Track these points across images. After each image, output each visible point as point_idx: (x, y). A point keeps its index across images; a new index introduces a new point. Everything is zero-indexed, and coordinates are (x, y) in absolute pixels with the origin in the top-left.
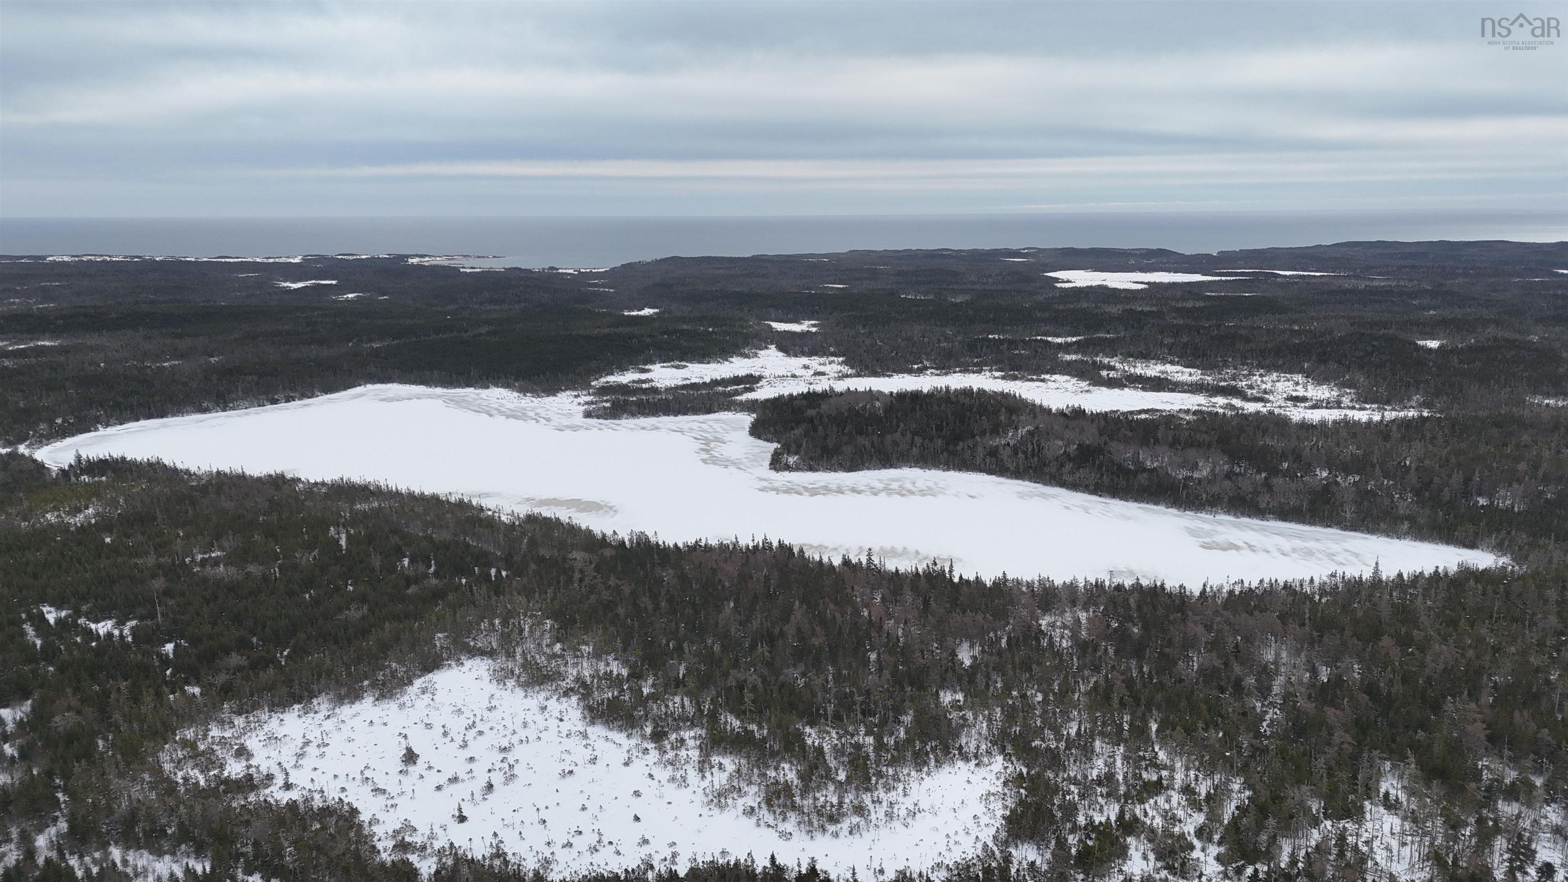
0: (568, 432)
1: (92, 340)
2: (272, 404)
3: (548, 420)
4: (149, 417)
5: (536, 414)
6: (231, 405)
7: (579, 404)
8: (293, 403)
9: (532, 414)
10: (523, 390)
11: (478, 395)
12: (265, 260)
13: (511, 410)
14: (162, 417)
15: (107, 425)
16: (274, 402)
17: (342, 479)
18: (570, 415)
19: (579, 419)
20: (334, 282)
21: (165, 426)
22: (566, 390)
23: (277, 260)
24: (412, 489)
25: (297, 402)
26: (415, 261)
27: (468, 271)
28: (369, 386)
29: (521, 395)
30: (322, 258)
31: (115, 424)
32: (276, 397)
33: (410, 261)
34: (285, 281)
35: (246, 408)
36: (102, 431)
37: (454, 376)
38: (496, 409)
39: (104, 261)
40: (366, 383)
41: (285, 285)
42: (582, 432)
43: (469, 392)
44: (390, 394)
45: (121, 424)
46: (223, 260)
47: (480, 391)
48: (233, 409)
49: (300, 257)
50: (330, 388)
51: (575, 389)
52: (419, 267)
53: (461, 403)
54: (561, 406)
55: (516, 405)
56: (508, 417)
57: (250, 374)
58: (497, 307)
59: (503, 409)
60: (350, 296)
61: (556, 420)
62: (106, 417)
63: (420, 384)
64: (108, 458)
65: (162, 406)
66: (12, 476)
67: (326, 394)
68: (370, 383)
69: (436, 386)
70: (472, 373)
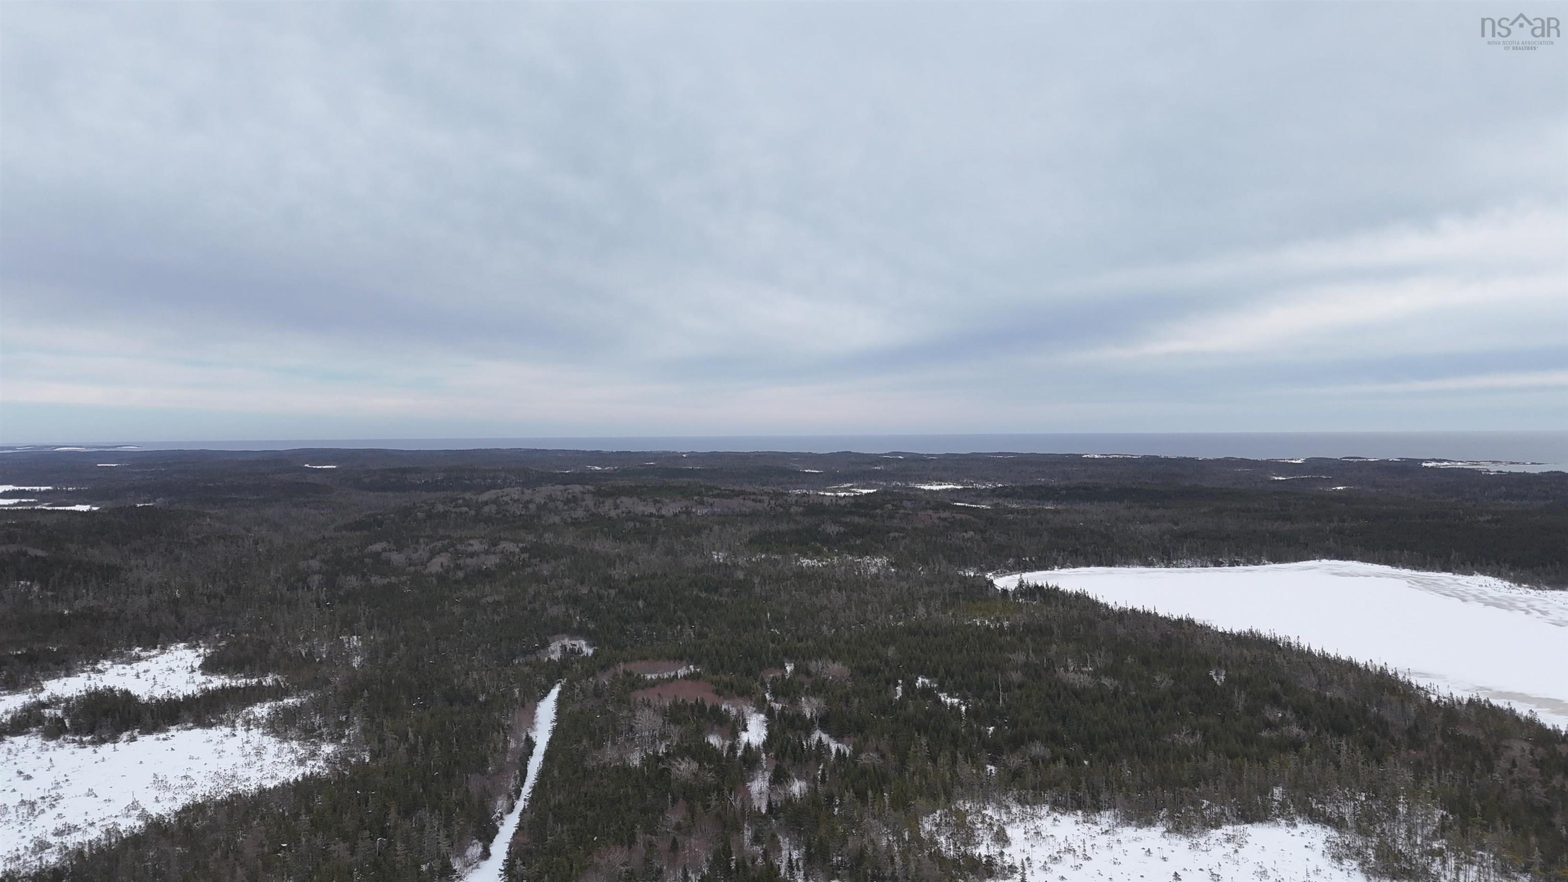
1: (1084, 507)
2: (1215, 566)
4: (1100, 564)
5: (1529, 606)
6: (1175, 563)
8: (1237, 567)
10: (1518, 580)
13: (1495, 599)
14: (1110, 566)
15: (1062, 567)
16: (1218, 564)
21: (1109, 572)
25: (1241, 567)
26: (1431, 464)
28: (1325, 561)
29: (1514, 586)
31: (1068, 567)
32: (1221, 560)
35: (1189, 567)
36: (1056, 571)
37: (1429, 559)
38: (1474, 596)
40: (1320, 558)
43: (1446, 577)
45: (1074, 567)
47: (1459, 577)
48: (1176, 566)
50: (1278, 558)
52: (1434, 469)
53: (1429, 588)
55: (1504, 596)
56: (1487, 604)
59: (1483, 596)
60: (1339, 488)
61: (1555, 615)
62: (1063, 559)
63: (1385, 564)
64: (1045, 586)
65: (1112, 555)
66: (965, 588)
67: (1274, 563)
68: (1326, 558)
69: (1404, 568)
70: (1452, 557)
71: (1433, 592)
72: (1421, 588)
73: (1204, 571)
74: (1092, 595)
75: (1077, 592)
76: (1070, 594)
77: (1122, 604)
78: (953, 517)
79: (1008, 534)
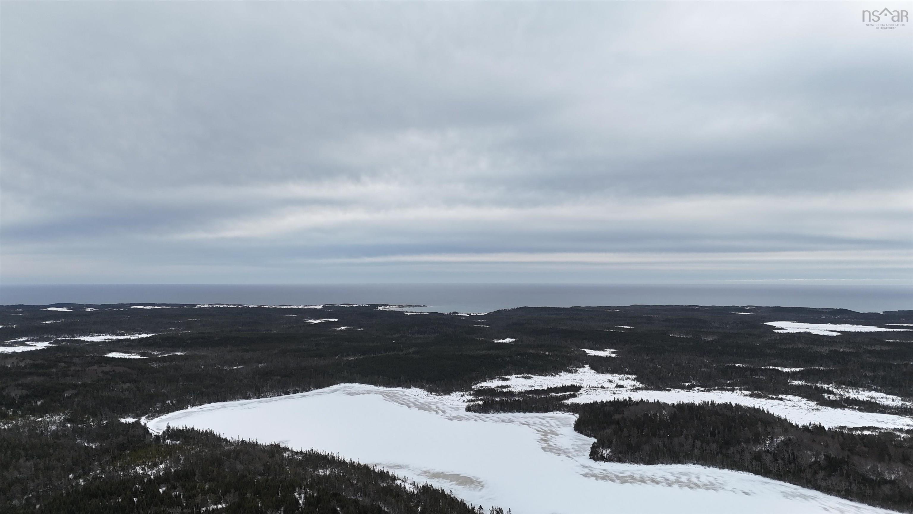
0: (455, 421)
1: (203, 352)
2: (285, 395)
3: (444, 412)
4: (217, 401)
5: (437, 407)
6: (262, 395)
7: (464, 401)
8: (297, 394)
9: (434, 407)
10: (430, 390)
11: (404, 392)
12: (304, 307)
13: (422, 404)
14: (224, 401)
15: (193, 405)
16: (287, 393)
17: (312, 450)
18: (457, 409)
19: (463, 412)
20: (336, 320)
21: (224, 407)
22: (456, 391)
23: (310, 307)
24: (353, 461)
25: (300, 394)
26: (382, 308)
27: (409, 314)
28: (342, 385)
29: (429, 394)
30: (332, 306)
31: (197, 405)
32: (288, 390)
33: (379, 308)
34: (310, 319)
35: (271, 397)
36: (190, 409)
37: (391, 380)
38: (413, 403)
39: (224, 307)
40: (340, 383)
41: (310, 321)
42: (464, 422)
44: (353, 390)
45: (201, 405)
46: (282, 307)
47: (405, 390)
48: (263, 397)
49: (322, 306)
50: (319, 386)
51: (461, 391)
52: (383, 311)
53: (393, 398)
54: (452, 402)
55: (425, 400)
56: (419, 408)
57: (277, 375)
58: (422, 336)
59: (417, 403)
60: (343, 328)
61: (449, 412)
62: (194, 400)
63: (371, 384)
64: (185, 428)
65: (225, 394)
67: (317, 389)
68: (343, 383)
69: (380, 386)
70: (402, 378)
71: (395, 403)
72: (390, 400)
73: (280, 399)
74: (216, 432)
76: (202, 432)
77: (236, 438)
78: (114, 371)
79: (155, 383)
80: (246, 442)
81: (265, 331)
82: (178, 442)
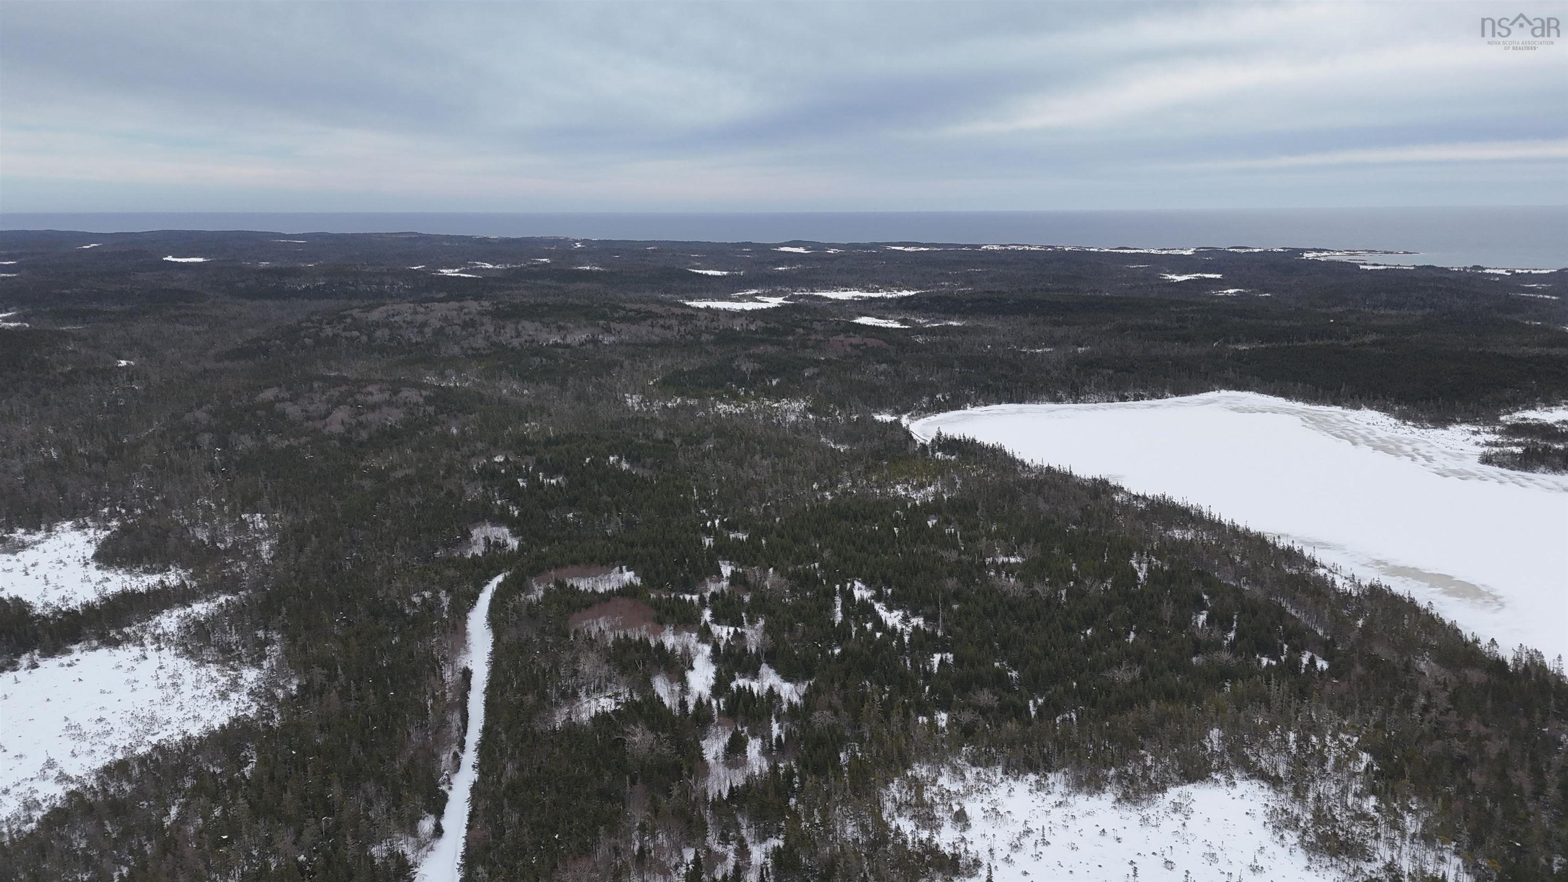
0: (1454, 479)
1: (990, 323)
2: (1120, 401)
3: (1429, 459)
4: (1010, 401)
5: (1414, 450)
6: (1082, 398)
7: (1477, 444)
8: (1141, 402)
9: (1408, 449)
10: (1403, 417)
11: (1345, 416)
12: (1159, 252)
13: (1383, 441)
14: (1021, 403)
15: (975, 405)
16: (1123, 399)
17: (1164, 497)
18: (1461, 457)
19: (1472, 464)
20: (1218, 276)
21: (1020, 412)
22: (1462, 422)
23: (1170, 252)
24: (1236, 523)
25: (1146, 402)
26: (1311, 256)
27: (1369, 268)
28: (1224, 392)
29: (1399, 423)
30: (1213, 251)
31: (980, 405)
32: (1126, 394)
33: (1306, 255)
34: (1170, 274)
35: (1096, 402)
36: (970, 410)
37: (1321, 391)
38: (1363, 437)
39: (1024, 250)
40: (1220, 388)
41: (1170, 277)
42: (1473, 483)
43: (1336, 411)
44: (1244, 404)
45: (986, 405)
46: (1121, 251)
47: (1348, 411)
48: (1084, 402)
49: (1193, 250)
50: (1180, 391)
51: (1475, 423)
52: (1314, 262)
53: (1321, 424)
54: (1450, 443)
55: (1389, 434)
56: (1375, 448)
57: (1108, 368)
58: (1394, 312)
59: (1372, 438)
60: (1231, 291)
61: (1440, 461)
62: (976, 397)
63: (1279, 396)
64: (962, 438)
65: (1023, 392)
66: (885, 444)
67: (1177, 396)
68: (1225, 389)
69: (1297, 401)
70: (1343, 390)
71: (1325, 433)
72: (1314, 427)
73: (1111, 408)
74: (1008, 449)
75: (993, 445)
76: (987, 447)
77: (1037, 462)
78: (865, 344)
79: (920, 366)
80: (1054, 471)
81: (1091, 291)
82: (953, 457)
